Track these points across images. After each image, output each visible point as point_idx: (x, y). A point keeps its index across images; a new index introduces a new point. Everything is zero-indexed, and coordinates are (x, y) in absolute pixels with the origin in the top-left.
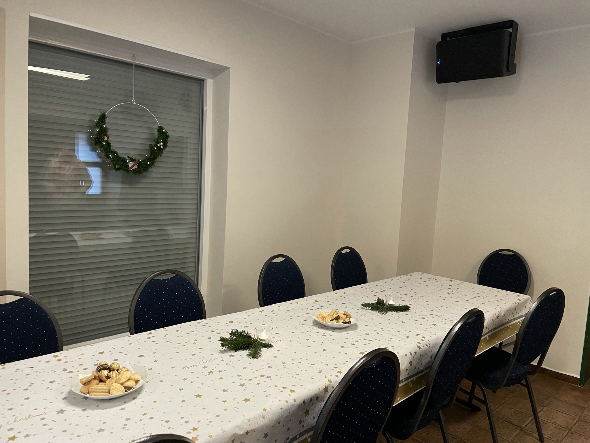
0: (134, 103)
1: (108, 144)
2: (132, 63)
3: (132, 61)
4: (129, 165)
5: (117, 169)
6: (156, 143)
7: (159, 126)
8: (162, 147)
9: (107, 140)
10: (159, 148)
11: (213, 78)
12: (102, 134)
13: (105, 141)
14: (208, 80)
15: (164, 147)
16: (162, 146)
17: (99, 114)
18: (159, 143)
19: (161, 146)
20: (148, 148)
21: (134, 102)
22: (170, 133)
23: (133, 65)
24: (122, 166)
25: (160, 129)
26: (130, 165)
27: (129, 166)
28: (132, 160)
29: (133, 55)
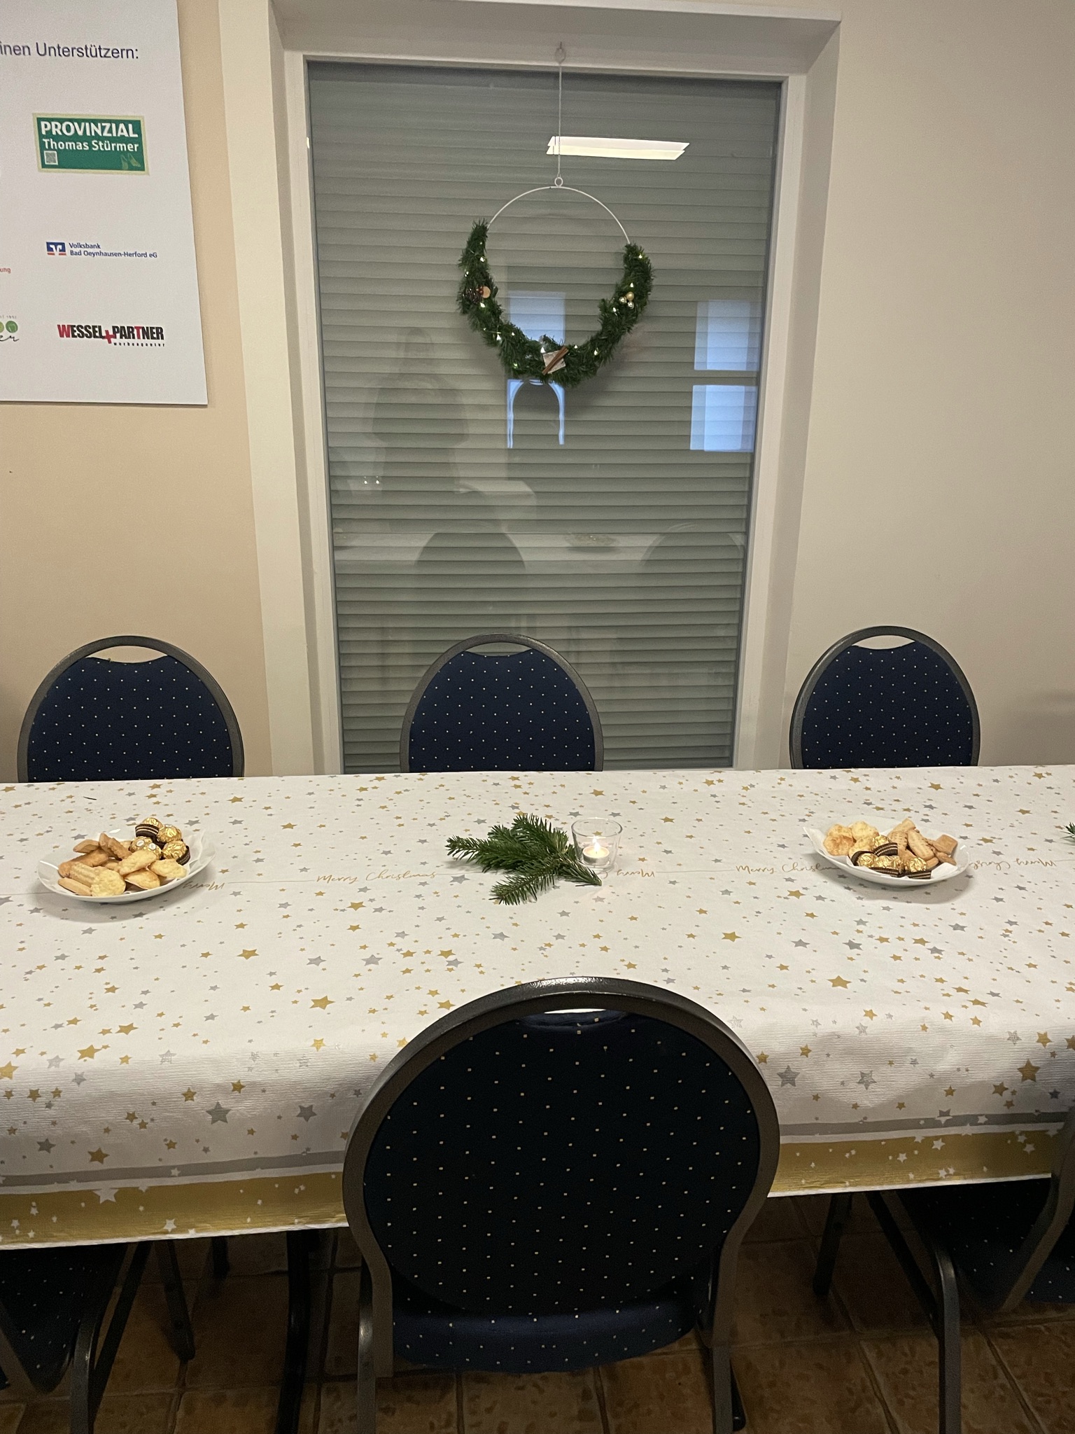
0: (560, 187)
1: (495, 311)
2: (556, 70)
3: (557, 65)
4: (545, 361)
5: (517, 373)
6: (617, 296)
7: (628, 246)
8: (630, 304)
9: (490, 298)
10: (623, 307)
11: (805, 70)
12: (475, 283)
13: (485, 299)
14: (790, 77)
15: (638, 303)
16: (633, 301)
17: (469, 228)
18: (624, 294)
19: (628, 301)
20: (598, 312)
21: (559, 182)
22: (654, 263)
23: (557, 74)
24: (529, 364)
25: (632, 250)
26: (547, 361)
27: (544, 364)
28: (552, 346)
29: (558, 47)
